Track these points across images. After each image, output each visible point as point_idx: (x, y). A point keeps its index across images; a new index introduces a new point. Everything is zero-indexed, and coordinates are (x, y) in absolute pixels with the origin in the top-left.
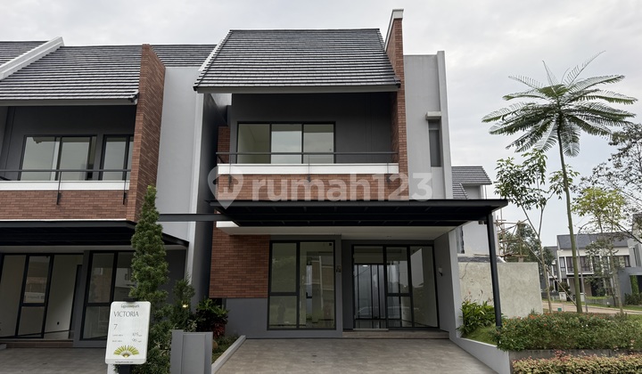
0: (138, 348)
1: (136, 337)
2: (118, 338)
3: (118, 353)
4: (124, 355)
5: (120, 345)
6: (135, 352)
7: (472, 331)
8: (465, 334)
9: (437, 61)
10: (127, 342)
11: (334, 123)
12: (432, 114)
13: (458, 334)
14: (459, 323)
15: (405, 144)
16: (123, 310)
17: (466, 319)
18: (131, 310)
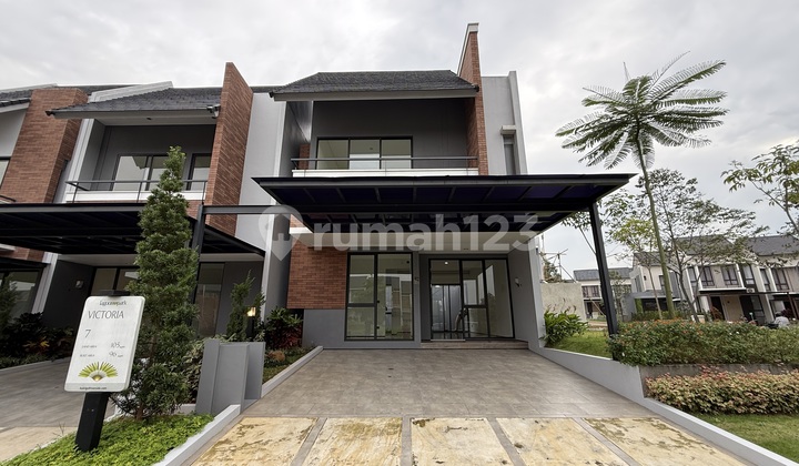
0: (116, 367)
1: (116, 350)
2: (88, 351)
3: (85, 373)
4: (94, 378)
5: (90, 362)
6: (111, 372)
7: (558, 340)
8: (549, 344)
9: (509, 84)
10: (101, 356)
11: (411, 138)
12: (508, 127)
13: (541, 344)
14: (542, 333)
15: (485, 148)
16: (103, 308)
17: (549, 329)
18: (113, 308)
